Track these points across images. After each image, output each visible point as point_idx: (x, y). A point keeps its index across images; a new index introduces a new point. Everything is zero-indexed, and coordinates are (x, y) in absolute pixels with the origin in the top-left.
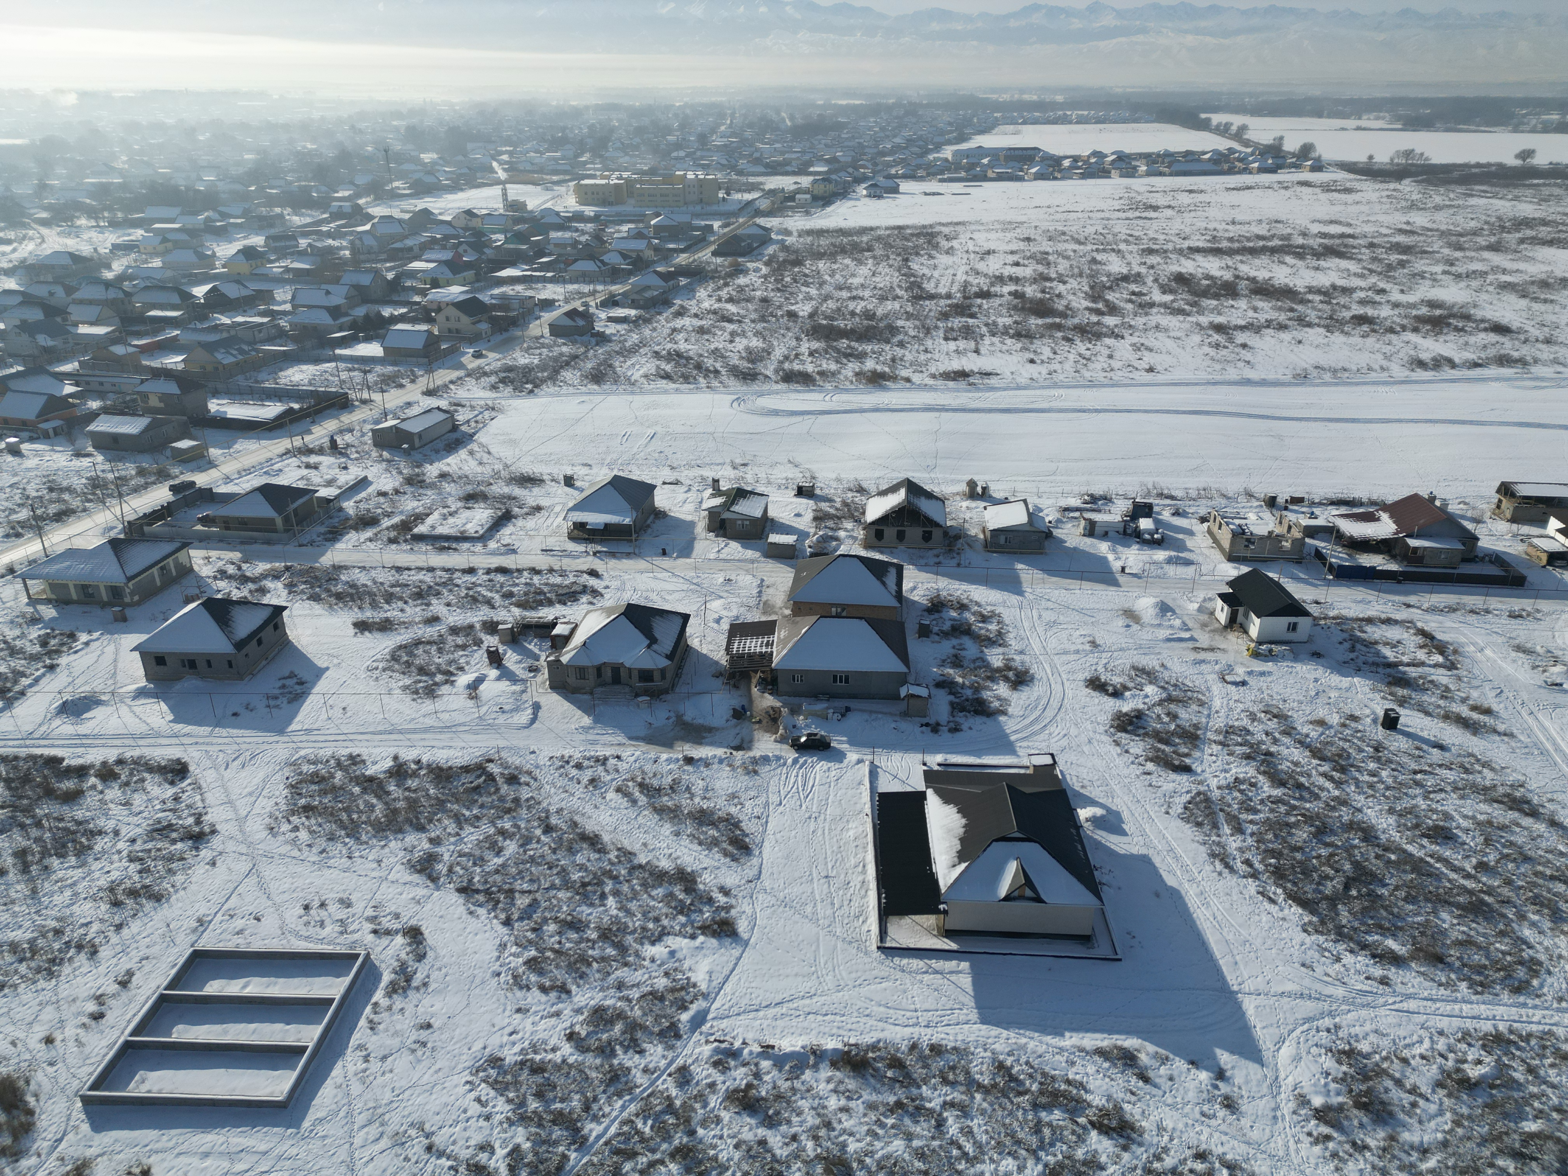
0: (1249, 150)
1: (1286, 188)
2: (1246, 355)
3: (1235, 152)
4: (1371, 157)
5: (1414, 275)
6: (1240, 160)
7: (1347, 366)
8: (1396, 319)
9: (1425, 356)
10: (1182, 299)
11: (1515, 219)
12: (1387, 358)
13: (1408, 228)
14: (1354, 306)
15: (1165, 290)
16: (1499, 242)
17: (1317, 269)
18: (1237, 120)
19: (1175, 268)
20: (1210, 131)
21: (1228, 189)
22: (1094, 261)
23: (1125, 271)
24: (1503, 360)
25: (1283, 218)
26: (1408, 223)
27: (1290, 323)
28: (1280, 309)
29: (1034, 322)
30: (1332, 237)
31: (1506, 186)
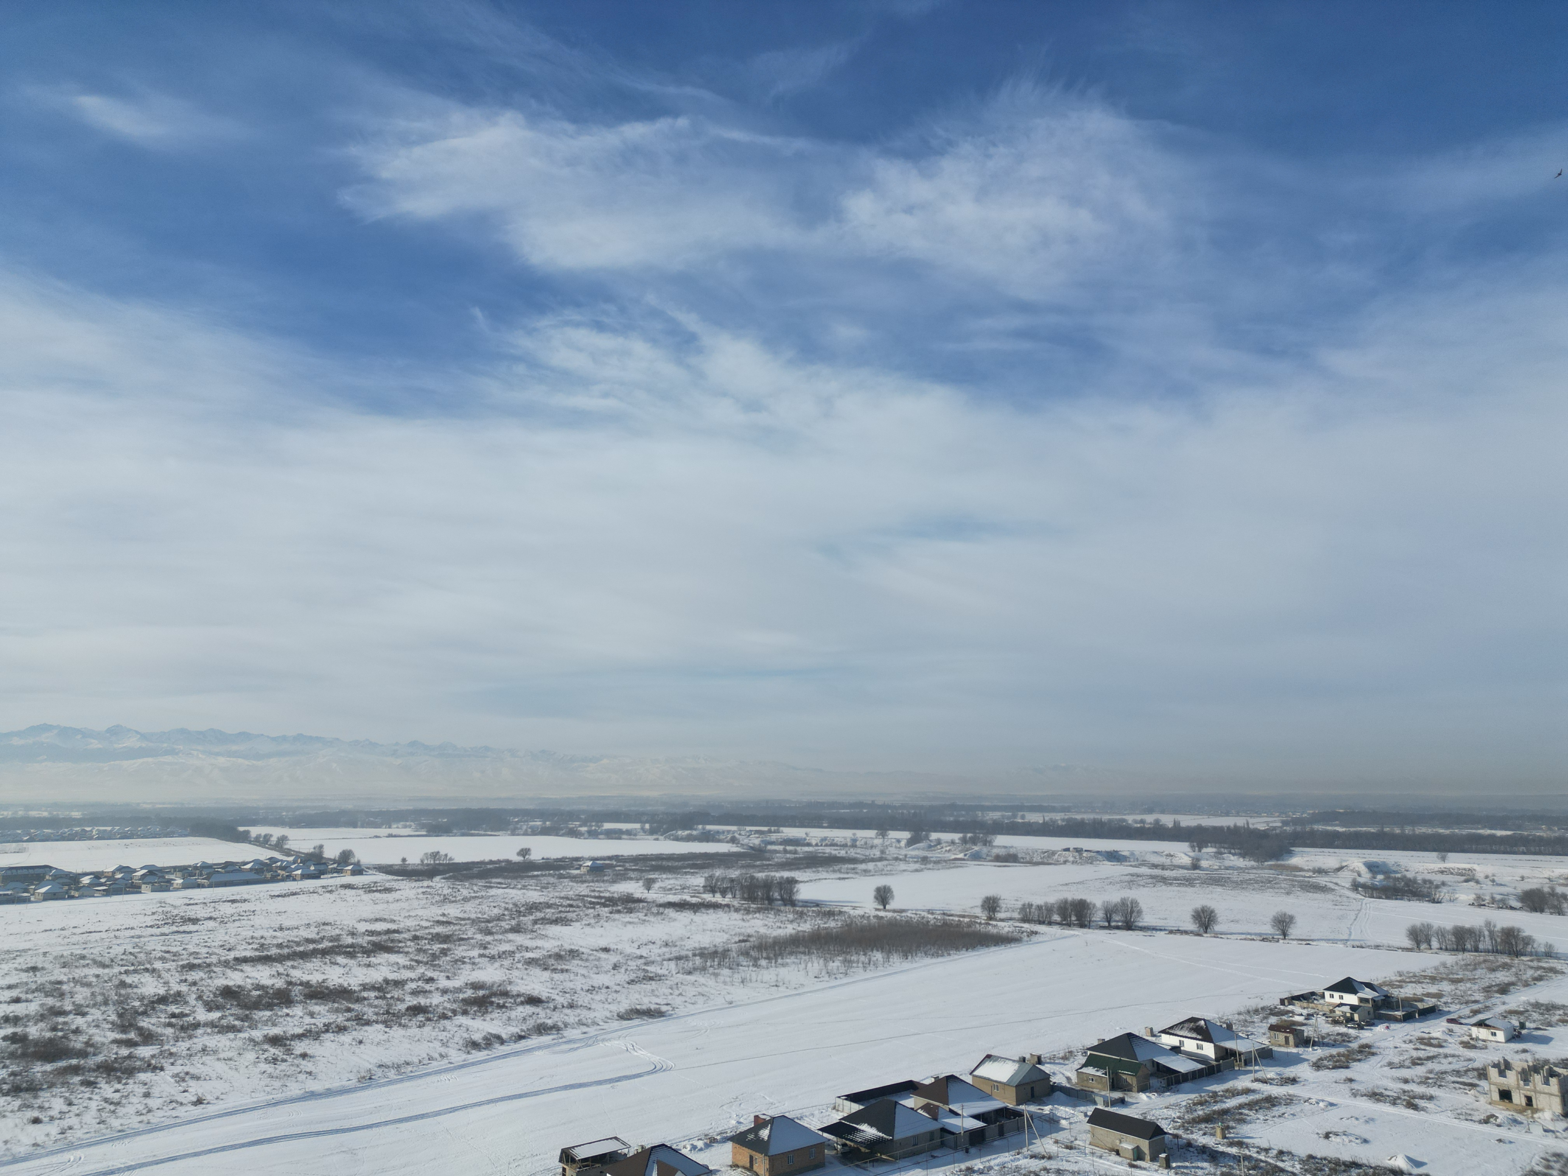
0: (291, 859)
1: (331, 892)
2: (307, 1065)
3: (277, 861)
4: (404, 860)
5: (456, 961)
6: (283, 868)
7: (409, 1059)
8: (446, 1004)
9: (477, 1037)
10: (231, 1014)
11: (527, 904)
12: (444, 1044)
13: (445, 919)
14: (408, 998)
15: (210, 1007)
16: (518, 925)
17: (369, 966)
18: (276, 832)
19: (221, 982)
20: (250, 842)
21: (272, 897)
22: (123, 984)
23: (162, 991)
24: (541, 1029)
25: (330, 920)
26: (444, 915)
27: (348, 1024)
28: (337, 1011)
29: (40, 1069)
30: (379, 933)
31: (515, 878)
